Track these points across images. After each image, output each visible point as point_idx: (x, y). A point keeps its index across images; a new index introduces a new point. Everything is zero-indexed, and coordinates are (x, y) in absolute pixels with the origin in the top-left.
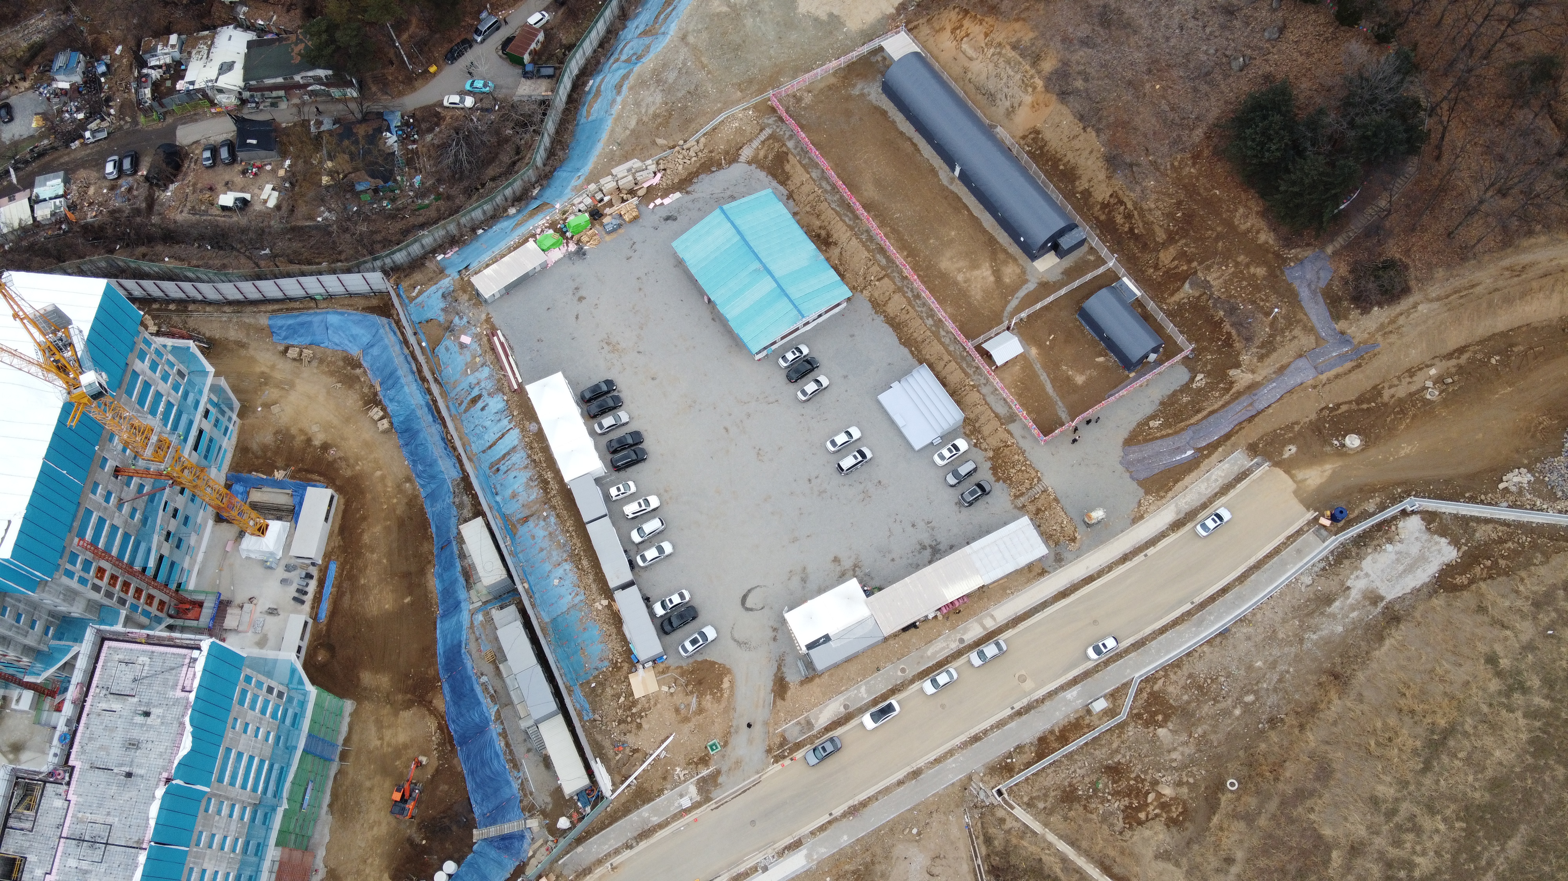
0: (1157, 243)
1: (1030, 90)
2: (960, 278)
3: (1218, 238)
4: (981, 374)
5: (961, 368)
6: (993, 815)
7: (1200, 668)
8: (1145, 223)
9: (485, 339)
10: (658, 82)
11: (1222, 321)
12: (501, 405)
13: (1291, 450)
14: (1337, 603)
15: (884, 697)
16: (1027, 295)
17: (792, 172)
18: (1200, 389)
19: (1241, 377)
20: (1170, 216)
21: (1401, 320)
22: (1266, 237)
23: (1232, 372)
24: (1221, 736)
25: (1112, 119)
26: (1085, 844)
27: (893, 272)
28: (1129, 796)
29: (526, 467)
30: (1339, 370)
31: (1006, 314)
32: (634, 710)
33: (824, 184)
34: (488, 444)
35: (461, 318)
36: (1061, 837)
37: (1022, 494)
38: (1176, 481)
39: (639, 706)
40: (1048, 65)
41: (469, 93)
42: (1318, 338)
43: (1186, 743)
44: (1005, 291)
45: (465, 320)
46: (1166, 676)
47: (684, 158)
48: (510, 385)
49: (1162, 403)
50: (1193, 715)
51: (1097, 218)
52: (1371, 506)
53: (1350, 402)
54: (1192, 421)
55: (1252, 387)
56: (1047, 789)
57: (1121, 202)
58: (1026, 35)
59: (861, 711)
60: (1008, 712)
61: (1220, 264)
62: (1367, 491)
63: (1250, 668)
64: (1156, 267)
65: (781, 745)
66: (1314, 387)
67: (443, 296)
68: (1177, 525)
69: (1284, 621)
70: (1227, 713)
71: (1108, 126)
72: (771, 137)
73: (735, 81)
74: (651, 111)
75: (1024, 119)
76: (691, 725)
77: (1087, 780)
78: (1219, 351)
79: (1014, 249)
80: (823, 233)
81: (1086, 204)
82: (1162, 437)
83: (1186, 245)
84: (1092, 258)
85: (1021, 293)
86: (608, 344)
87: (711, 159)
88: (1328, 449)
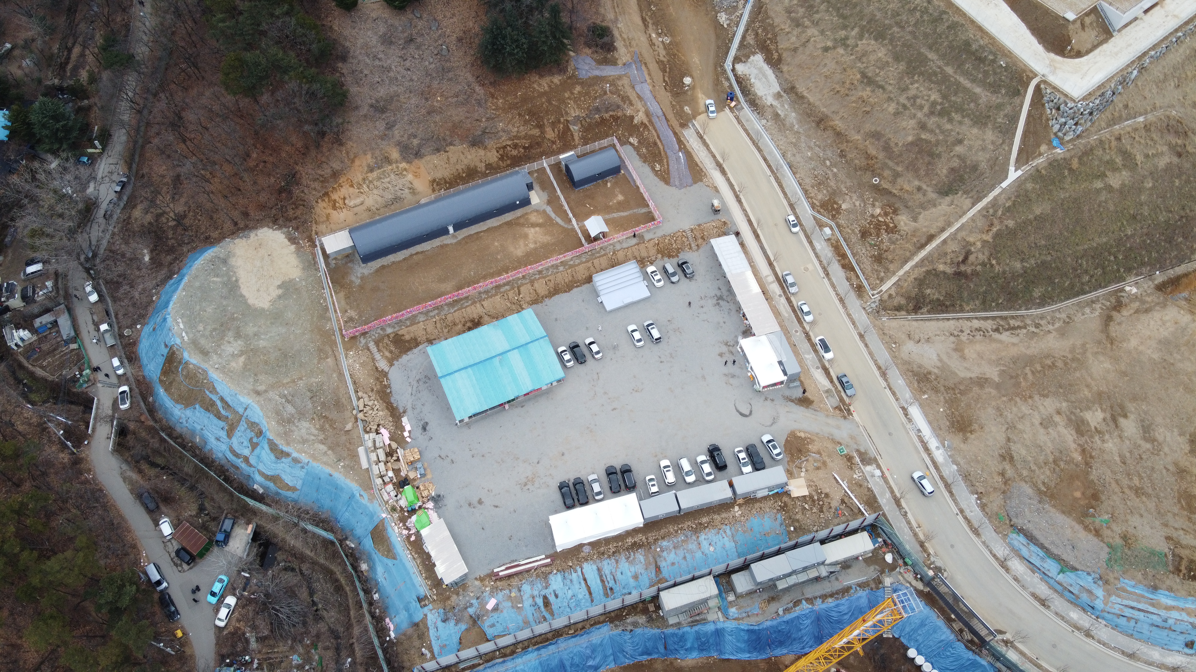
0: (539, 136)
1: (405, 173)
2: (532, 246)
3: (549, 101)
4: (606, 248)
5: (599, 257)
6: (886, 301)
7: (808, 181)
8: (524, 138)
9: (498, 583)
10: (289, 421)
11: (602, 117)
12: (559, 577)
13: (687, 109)
14: (779, 112)
15: (813, 345)
16: (555, 212)
17: (412, 335)
18: (639, 142)
19: (640, 117)
20: (526, 122)
21: (625, 36)
22: (557, 79)
23: (635, 121)
24: (848, 181)
25: (448, 133)
26: (908, 254)
27: (517, 283)
28: (879, 229)
29: (617, 561)
30: (646, 73)
31: (566, 226)
32: (816, 498)
33: (432, 314)
34: (588, 596)
35: (471, 605)
36: (902, 267)
37: (690, 245)
38: (697, 165)
39: (814, 493)
40: (395, 154)
41: (223, 597)
42: (625, 75)
43: (851, 197)
44: (549, 221)
45: (474, 601)
46: (812, 198)
47: (373, 409)
48: (546, 565)
49: (644, 162)
50: (835, 190)
51: (508, 166)
52: (726, 84)
53: (664, 76)
54: (661, 148)
55: (648, 114)
56: (873, 269)
57: (505, 147)
58: (369, 159)
59: (821, 359)
60: (826, 280)
61: (566, 106)
62: (717, 83)
63: (811, 159)
64: (554, 143)
65: (841, 410)
66: (654, 86)
67: (444, 621)
68: (723, 172)
69: (786, 137)
70: (835, 175)
71: (451, 137)
72: (377, 343)
73: (316, 361)
74: (316, 432)
75: (422, 185)
76: (828, 461)
77: (869, 248)
78: (618, 126)
79: (519, 212)
80: (469, 324)
81: (495, 169)
82: (668, 165)
83: (548, 120)
84: (536, 175)
85: (553, 215)
86: (526, 485)
87: (378, 392)
88: (689, 93)
